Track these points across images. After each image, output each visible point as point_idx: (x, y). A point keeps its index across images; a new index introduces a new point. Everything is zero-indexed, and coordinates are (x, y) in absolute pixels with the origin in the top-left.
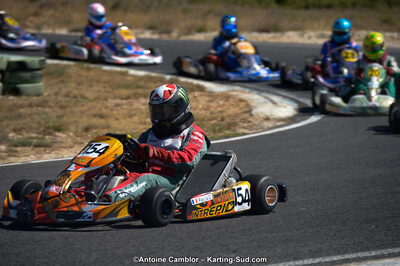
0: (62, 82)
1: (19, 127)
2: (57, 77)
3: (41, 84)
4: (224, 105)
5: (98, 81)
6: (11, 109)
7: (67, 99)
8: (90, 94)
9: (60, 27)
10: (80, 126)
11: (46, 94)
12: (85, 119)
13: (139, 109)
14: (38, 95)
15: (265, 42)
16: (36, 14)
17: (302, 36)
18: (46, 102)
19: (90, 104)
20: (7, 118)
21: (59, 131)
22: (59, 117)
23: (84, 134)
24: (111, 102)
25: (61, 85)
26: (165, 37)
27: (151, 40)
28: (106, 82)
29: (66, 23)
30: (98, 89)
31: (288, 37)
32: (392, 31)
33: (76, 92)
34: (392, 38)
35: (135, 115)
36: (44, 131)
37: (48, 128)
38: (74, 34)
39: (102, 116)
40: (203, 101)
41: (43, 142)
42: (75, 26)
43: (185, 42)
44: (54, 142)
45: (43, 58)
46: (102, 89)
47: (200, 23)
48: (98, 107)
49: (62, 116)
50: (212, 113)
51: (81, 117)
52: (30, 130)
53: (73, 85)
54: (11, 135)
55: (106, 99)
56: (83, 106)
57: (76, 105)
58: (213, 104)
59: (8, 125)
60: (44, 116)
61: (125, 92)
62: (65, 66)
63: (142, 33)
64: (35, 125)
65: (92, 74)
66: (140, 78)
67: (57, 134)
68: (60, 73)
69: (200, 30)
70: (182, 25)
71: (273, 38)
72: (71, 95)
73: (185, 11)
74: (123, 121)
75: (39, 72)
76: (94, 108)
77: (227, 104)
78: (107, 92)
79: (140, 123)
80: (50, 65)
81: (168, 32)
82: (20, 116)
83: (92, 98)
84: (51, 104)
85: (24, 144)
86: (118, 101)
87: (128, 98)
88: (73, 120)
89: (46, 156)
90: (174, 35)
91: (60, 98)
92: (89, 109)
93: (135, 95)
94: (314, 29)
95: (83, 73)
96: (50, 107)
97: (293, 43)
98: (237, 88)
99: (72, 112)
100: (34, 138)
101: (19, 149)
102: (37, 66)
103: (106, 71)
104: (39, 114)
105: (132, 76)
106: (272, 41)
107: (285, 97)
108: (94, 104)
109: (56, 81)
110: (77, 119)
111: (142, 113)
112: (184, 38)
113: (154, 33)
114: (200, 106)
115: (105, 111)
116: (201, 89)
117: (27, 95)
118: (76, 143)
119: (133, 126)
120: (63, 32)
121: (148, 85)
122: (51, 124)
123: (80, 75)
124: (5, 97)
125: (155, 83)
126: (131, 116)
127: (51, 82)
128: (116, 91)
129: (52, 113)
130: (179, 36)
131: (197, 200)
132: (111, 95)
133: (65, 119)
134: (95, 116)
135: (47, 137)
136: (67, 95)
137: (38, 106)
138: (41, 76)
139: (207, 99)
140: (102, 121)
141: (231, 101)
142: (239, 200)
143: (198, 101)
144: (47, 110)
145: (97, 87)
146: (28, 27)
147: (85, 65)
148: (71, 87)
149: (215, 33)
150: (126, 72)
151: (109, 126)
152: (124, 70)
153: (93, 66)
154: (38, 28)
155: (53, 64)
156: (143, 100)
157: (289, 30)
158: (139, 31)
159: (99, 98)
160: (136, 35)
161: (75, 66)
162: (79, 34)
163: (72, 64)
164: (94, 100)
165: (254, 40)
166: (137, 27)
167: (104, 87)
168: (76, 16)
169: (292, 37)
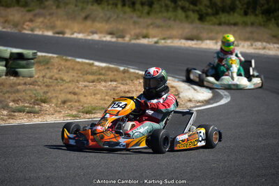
0: (48, 68)
1: (16, 98)
2: (44, 65)
3: (33, 69)
5: (73, 69)
6: (12, 86)
7: (51, 80)
8: (67, 78)
9: (48, 30)
11: (36, 76)
12: (63, 95)
13: (100, 90)
14: (31, 77)
15: (190, 47)
16: (31, 21)
18: (37, 82)
19: (67, 84)
20: (8, 92)
21: (44, 102)
22: (44, 93)
23: (62, 105)
24: (82, 84)
25: (47, 71)
26: (120, 40)
27: (110, 42)
28: (79, 70)
29: (52, 27)
31: (207, 44)
33: (57, 76)
34: (278, 48)
35: (98, 94)
36: (34, 102)
37: (37, 100)
38: (57, 35)
39: (75, 94)
41: (33, 109)
42: (58, 30)
43: (134, 44)
44: (40, 110)
45: (35, 51)
46: (75, 74)
47: (145, 31)
48: (72, 87)
49: (47, 92)
51: (60, 93)
52: (24, 100)
53: (55, 71)
54: (11, 104)
55: (78, 81)
56: (61, 86)
57: (57, 85)
59: (9, 97)
60: (35, 92)
61: (91, 77)
62: (50, 58)
63: (105, 37)
64: (28, 98)
65: (69, 64)
66: (102, 68)
67: (43, 104)
68: (46, 62)
69: (145, 37)
70: (133, 33)
71: (195, 44)
72: (54, 78)
73: (135, 23)
74: (89, 98)
75: (32, 61)
76: (70, 87)
78: (79, 76)
79: (101, 99)
80: (39, 56)
81: (123, 37)
82: (18, 91)
83: (68, 81)
84: (39, 83)
85: (20, 111)
86: (87, 84)
87: (93, 82)
88: (54, 95)
89: (35, 120)
90: (127, 39)
91: (45, 79)
92: (66, 88)
93: (98, 80)
95: (63, 63)
96: (39, 86)
97: (210, 49)
98: (170, 78)
99: (54, 90)
100: (27, 107)
101: (16, 114)
102: (31, 57)
103: (79, 62)
104: (31, 90)
105: (96, 66)
106: (194, 46)
108: (70, 84)
109: (43, 67)
110: (57, 95)
111: (103, 92)
112: (133, 42)
113: (112, 38)
115: (77, 90)
117: (23, 77)
118: (56, 111)
119: (96, 101)
120: (50, 33)
121: (108, 73)
122: (39, 98)
123: (60, 64)
124: (7, 77)
125: (112, 72)
126: (94, 95)
127: (40, 68)
128: (85, 77)
129: (40, 90)
130: (130, 40)
131: (180, 138)
132: (82, 79)
133: (49, 94)
134: (70, 93)
135: (36, 107)
136: (51, 78)
137: (31, 84)
138: (34, 64)
140: (76, 97)
142: (200, 139)
144: (36, 87)
145: (72, 73)
146: (25, 29)
147: (64, 58)
148: (54, 72)
149: (155, 39)
150: (93, 64)
151: (79, 101)
152: (91, 62)
153: (69, 58)
154: (32, 30)
155: (42, 56)
156: (103, 84)
157: (206, 39)
158: (102, 35)
159: (73, 81)
160: (100, 37)
161: (57, 57)
162: (61, 36)
163: (55, 56)
164: (70, 81)
165: (182, 45)
166: (101, 32)
167: (77, 73)
168: (59, 23)
169: (209, 45)
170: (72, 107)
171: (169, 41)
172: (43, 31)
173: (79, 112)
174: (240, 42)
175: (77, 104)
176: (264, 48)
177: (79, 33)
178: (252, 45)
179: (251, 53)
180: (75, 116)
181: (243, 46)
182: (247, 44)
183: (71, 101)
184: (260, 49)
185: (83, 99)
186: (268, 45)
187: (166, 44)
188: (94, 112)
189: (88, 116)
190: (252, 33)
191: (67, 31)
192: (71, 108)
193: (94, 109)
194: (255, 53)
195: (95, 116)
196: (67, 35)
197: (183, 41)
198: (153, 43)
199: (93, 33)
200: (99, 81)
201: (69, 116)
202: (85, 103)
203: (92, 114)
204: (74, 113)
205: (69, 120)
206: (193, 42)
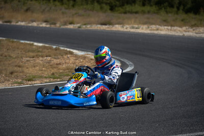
4: (83, 62)
5: (18, 48)
7: (2, 57)
8: (13, 55)
10: (8, 71)
12: (11, 68)
13: (39, 63)
15: (104, 30)
17: (123, 27)
19: (13, 60)
23: (10, 75)
24: (25, 59)
26: (53, 26)
27: (45, 27)
28: (22, 49)
29: (1, 18)
30: (17, 52)
31: (116, 27)
32: (168, 26)
33: (6, 54)
34: (168, 29)
35: (37, 66)
38: (5, 24)
39: (19, 66)
40: (72, 59)
42: (6, 20)
43: (63, 29)
46: (19, 52)
47: (71, 19)
48: (18, 62)
51: (9, 67)
53: (5, 50)
55: (22, 57)
56: (10, 61)
57: (6, 60)
58: (77, 61)
61: (31, 54)
63: (41, 24)
65: (15, 44)
66: (40, 47)
69: (71, 23)
70: (62, 20)
71: (108, 28)
73: (63, 13)
74: (31, 69)
76: (15, 62)
77: (84, 61)
78: (22, 54)
79: (40, 70)
81: (55, 24)
83: (14, 57)
86: (28, 59)
87: (33, 57)
88: (4, 68)
90: (58, 25)
92: (13, 63)
93: (37, 56)
94: (129, 24)
95: (10, 44)
97: (118, 31)
98: (90, 53)
99: (4, 64)
103: (22, 43)
105: (35, 46)
106: (107, 29)
108: (16, 60)
110: (6, 68)
111: (41, 65)
112: (62, 27)
113: (47, 24)
114: (71, 62)
115: (21, 64)
116: (71, 53)
118: (6, 80)
119: (36, 72)
120: (1, 22)
121: (44, 50)
123: (8, 45)
125: (47, 49)
126: (34, 67)
128: (27, 54)
130: (60, 26)
132: (25, 55)
134: (16, 66)
136: (1, 55)
139: (74, 58)
140: (20, 69)
141: (86, 59)
143: (70, 59)
147: (11, 40)
149: (79, 25)
150: (32, 44)
151: (23, 72)
152: (32, 42)
153: (15, 40)
156: (41, 58)
157: (116, 24)
158: (39, 23)
159: (18, 57)
160: (38, 25)
161: (6, 40)
162: (8, 24)
163: (4, 39)
164: (16, 58)
165: (99, 29)
166: (38, 21)
167: (21, 51)
168: (6, 15)
169: (118, 28)
171: (88, 26)
173: (23, 80)
174: (140, 25)
175: (21, 74)
176: (157, 30)
177: (22, 22)
178: (148, 28)
179: (148, 33)
180: (20, 83)
181: (142, 29)
182: (145, 26)
183: (17, 72)
184: (154, 30)
185: (26, 70)
186: (160, 27)
187: (86, 28)
188: (34, 79)
189: (30, 82)
190: (148, 18)
191: (13, 20)
192: (17, 77)
194: (151, 33)
195: (35, 82)
196: (13, 24)
197: (99, 26)
198: (77, 27)
199: (33, 21)
200: (38, 56)
201: (16, 83)
202: (28, 73)
203: (33, 81)
204: (20, 81)
205: (16, 86)
206: (106, 26)
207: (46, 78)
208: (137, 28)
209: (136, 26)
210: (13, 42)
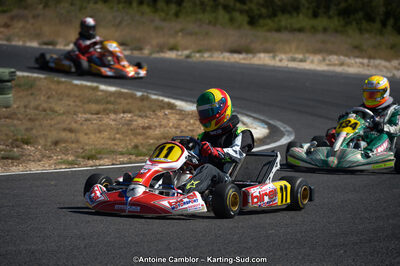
0: (32, 94)
2: (27, 90)
3: (10, 96)
4: (194, 124)
5: (68, 95)
7: (37, 112)
8: (59, 108)
9: (31, 40)
10: (49, 140)
11: (15, 106)
12: (54, 133)
13: (108, 125)
14: (6, 107)
15: (236, 62)
16: (6, 26)
17: (274, 57)
18: (15, 114)
19: (59, 117)
21: (27, 143)
22: (27, 130)
23: (53, 147)
24: (81, 117)
25: (30, 98)
26: (136, 53)
28: (77, 97)
29: (37, 36)
30: (68, 103)
31: (260, 58)
32: (363, 57)
33: (45, 105)
34: (362, 64)
35: (104, 130)
36: (12, 144)
37: (17, 140)
38: (45, 47)
39: (71, 131)
40: (173, 119)
41: (11, 153)
42: (45, 40)
43: (156, 59)
44: (22, 155)
45: (13, 70)
46: (72, 104)
47: (172, 41)
48: (68, 121)
49: (32, 129)
50: (182, 132)
51: (50, 131)
53: (42, 98)
55: (75, 113)
56: (52, 119)
57: (45, 118)
58: (184, 122)
60: (12, 128)
61: (94, 107)
62: (35, 79)
64: (4, 138)
65: (62, 88)
66: (111, 94)
67: (26, 146)
68: (30, 85)
69: (172, 49)
70: (154, 42)
71: (244, 59)
73: (157, 28)
74: (92, 136)
75: (9, 84)
76: (64, 122)
77: (197, 123)
78: (77, 106)
79: (110, 139)
80: (19, 77)
81: (140, 49)
83: (61, 112)
84: (19, 116)
86: (88, 116)
87: (97, 114)
88: (42, 133)
89: (14, 169)
90: (146, 52)
91: (28, 110)
92: (59, 123)
93: (105, 110)
94: (285, 53)
95: (53, 86)
96: (18, 119)
97: (264, 65)
99: (41, 125)
102: (7, 77)
103: (76, 85)
104: (8, 126)
105: (102, 91)
106: (243, 61)
107: (255, 118)
108: (64, 117)
109: (25, 93)
110: (45, 132)
111: (112, 129)
112: (156, 55)
113: (125, 49)
114: (171, 124)
115: (74, 125)
116: (172, 107)
118: (44, 156)
119: (102, 142)
120: (35, 44)
121: (118, 100)
122: (20, 137)
123: (50, 89)
125: (125, 99)
126: (100, 132)
127: (21, 94)
128: (86, 106)
129: (21, 126)
130: (151, 54)
132: (81, 109)
133: (34, 131)
134: (64, 130)
135: (15, 150)
136: (36, 108)
137: (7, 118)
138: (11, 88)
139: (177, 117)
140: (73, 135)
143: (169, 119)
144: (15, 122)
145: (66, 101)
147: (56, 79)
148: (41, 100)
149: (186, 52)
150: (97, 88)
151: (78, 141)
152: (95, 84)
153: (63, 79)
154: (8, 39)
155: (23, 77)
156: (113, 116)
157: (260, 52)
159: (69, 112)
161: (45, 78)
162: (50, 47)
163: (42, 76)
164: (64, 113)
165: (226, 60)
167: (75, 102)
168: (47, 30)
169: (263, 59)
170: (67, 150)
171: (206, 55)
172: (24, 41)
173: (78, 157)
174: (307, 55)
175: (74, 145)
176: (342, 64)
178: (324, 60)
179: (323, 71)
180: (72, 164)
181: (312, 62)
182: (317, 58)
183: (65, 141)
184: (335, 65)
185: (83, 138)
186: (347, 60)
187: (202, 59)
188: (99, 156)
189: (91, 162)
190: (323, 42)
191: (60, 40)
192: (66, 152)
193: (100, 153)
194: (328, 71)
195: (102, 162)
196: (60, 47)
197: (227, 55)
198: (183, 57)
200: (106, 112)
201: (64, 162)
202: (86, 144)
203: (96, 159)
204: (71, 158)
205: (63, 169)
206: (241, 56)
207: (122, 154)
208: (301, 61)
209: (300, 56)
210: (59, 83)
